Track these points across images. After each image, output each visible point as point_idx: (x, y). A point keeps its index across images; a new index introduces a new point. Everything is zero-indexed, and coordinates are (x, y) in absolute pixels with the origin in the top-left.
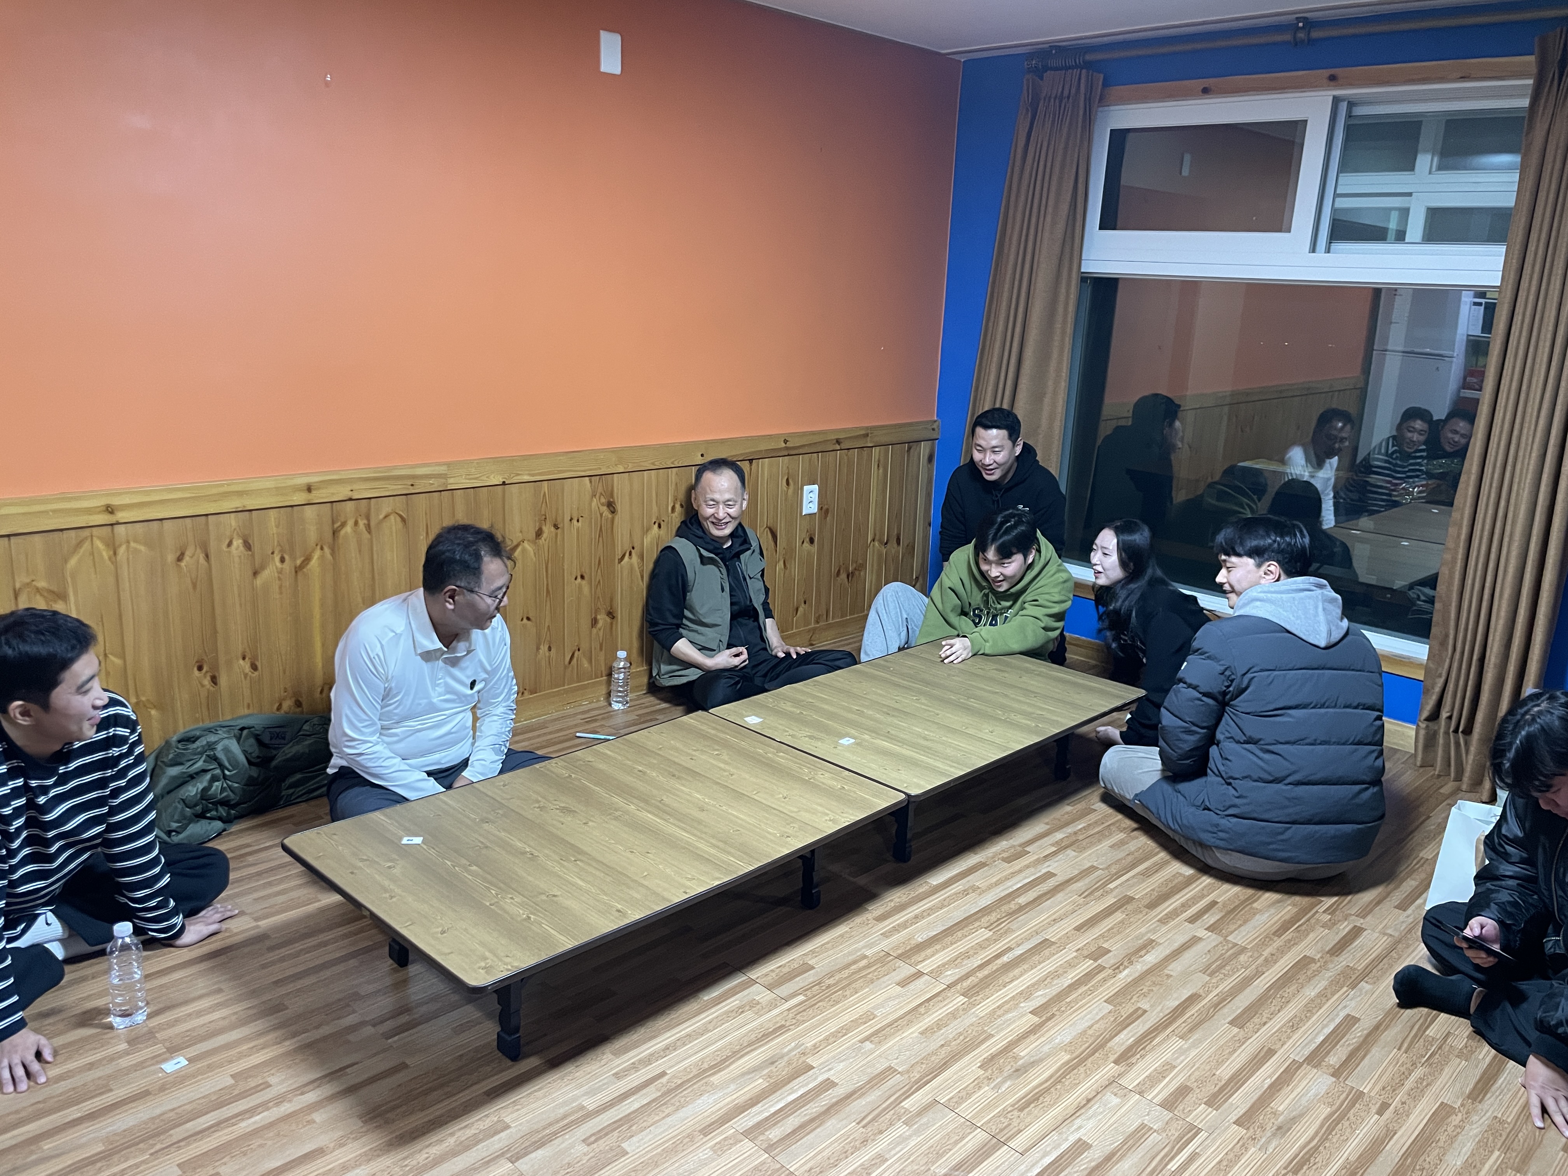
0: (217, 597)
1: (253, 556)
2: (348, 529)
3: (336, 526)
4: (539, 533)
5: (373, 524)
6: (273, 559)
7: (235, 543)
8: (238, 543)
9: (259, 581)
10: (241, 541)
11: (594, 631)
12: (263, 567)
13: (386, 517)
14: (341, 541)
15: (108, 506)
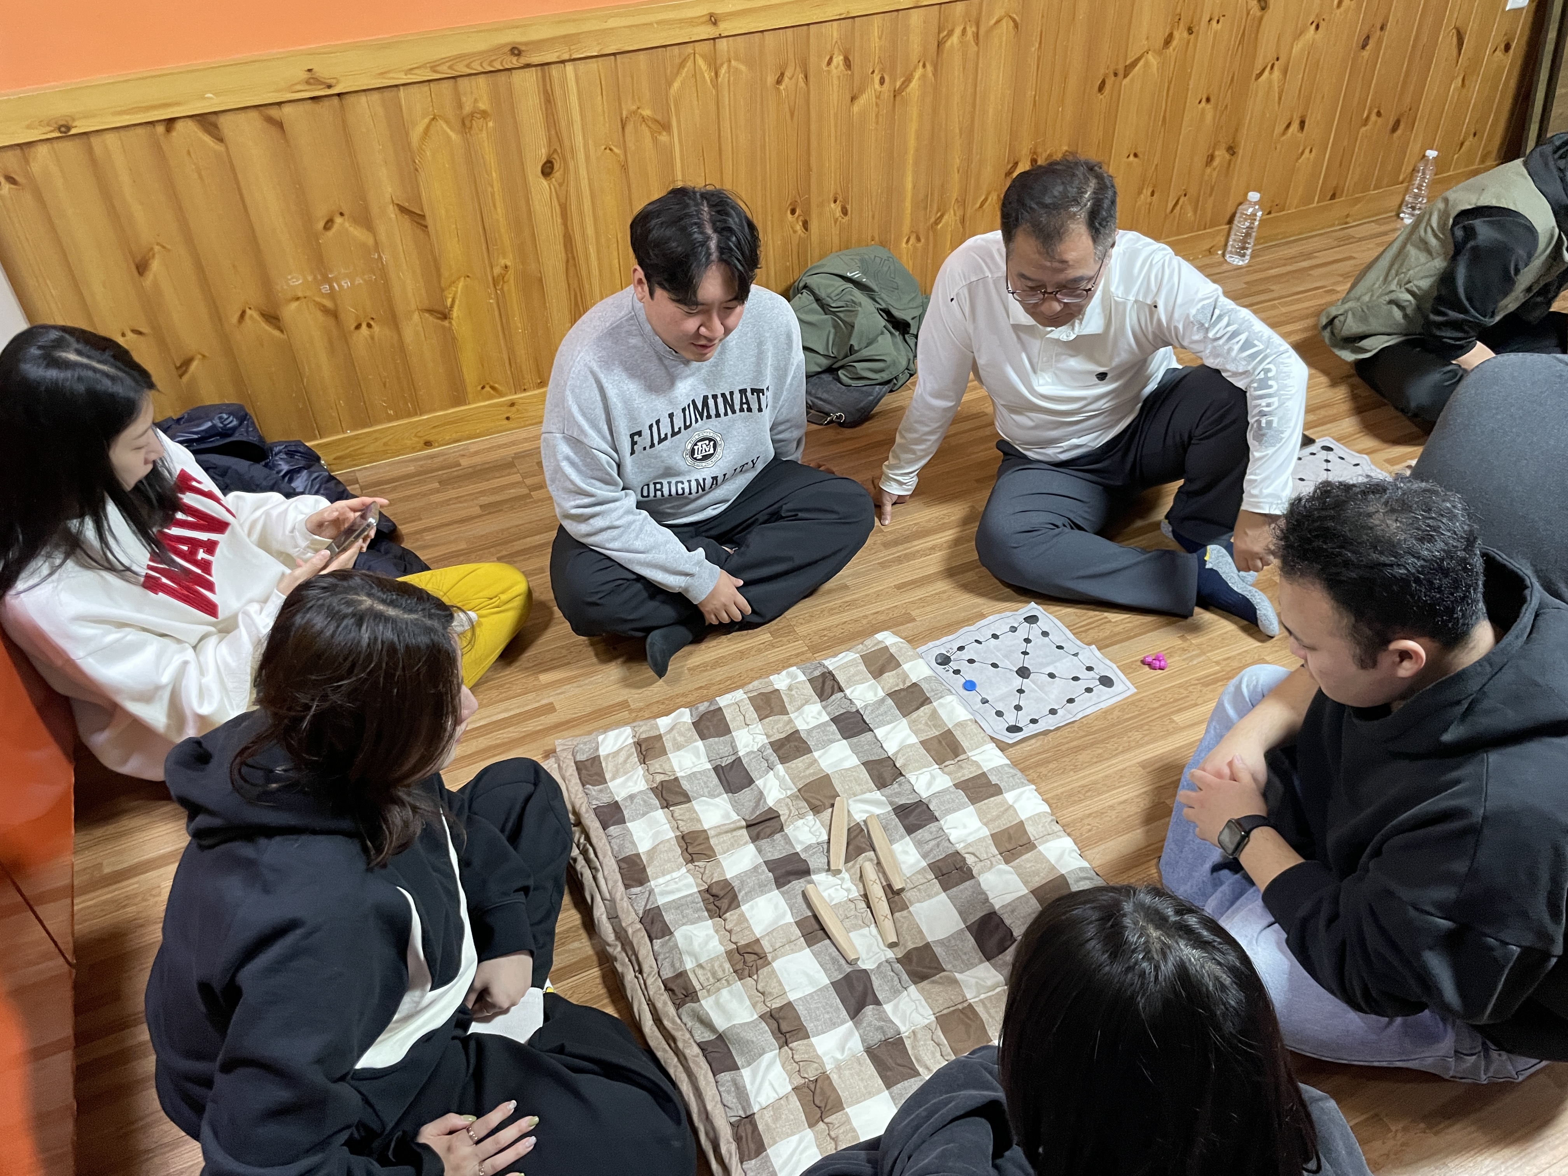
0: (814, 127)
1: (852, 75)
2: (955, 39)
3: (942, 35)
4: (1168, 42)
5: (982, 31)
6: (873, 79)
7: (835, 61)
8: (838, 59)
9: (856, 109)
10: (841, 57)
11: (1208, 170)
12: (862, 90)
13: (997, 21)
14: (945, 55)
15: (711, 15)
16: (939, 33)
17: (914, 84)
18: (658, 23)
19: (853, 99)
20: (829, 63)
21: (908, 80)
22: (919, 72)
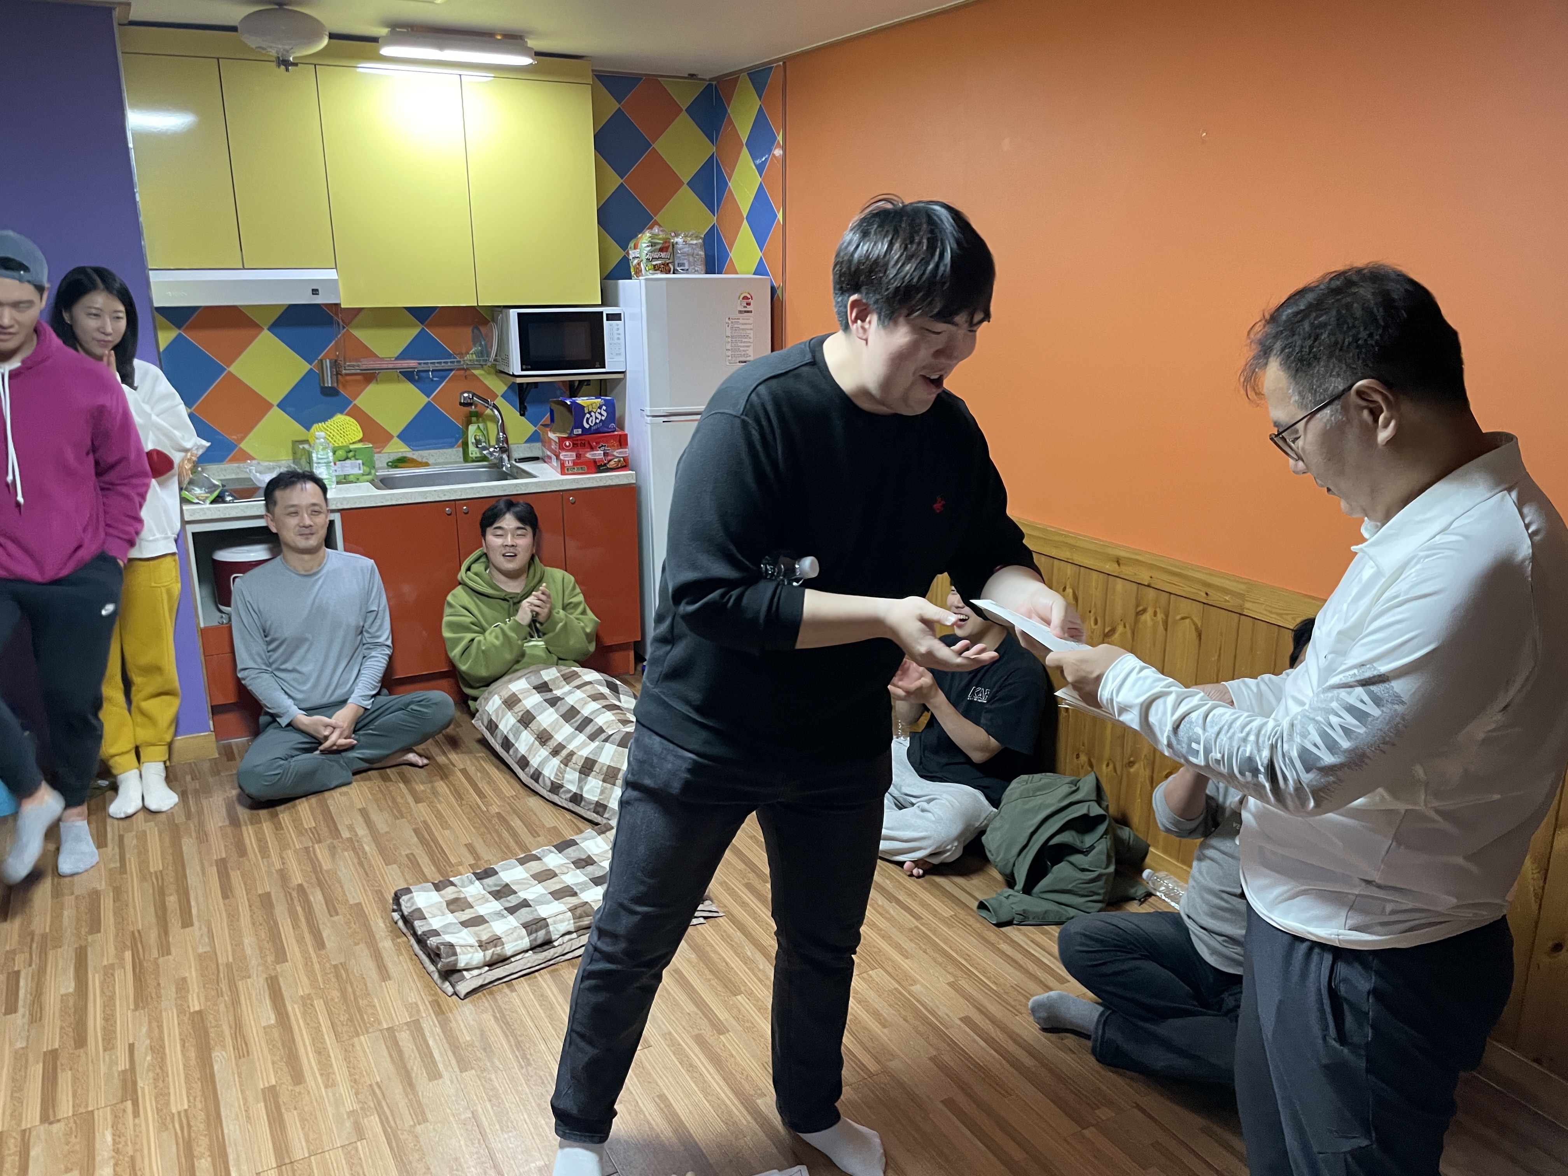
2: (1147, 617)
3: (1139, 609)
5: (1170, 621)
13: (1183, 618)
14: (1140, 626)
16: (1137, 606)
22: (1120, 629)
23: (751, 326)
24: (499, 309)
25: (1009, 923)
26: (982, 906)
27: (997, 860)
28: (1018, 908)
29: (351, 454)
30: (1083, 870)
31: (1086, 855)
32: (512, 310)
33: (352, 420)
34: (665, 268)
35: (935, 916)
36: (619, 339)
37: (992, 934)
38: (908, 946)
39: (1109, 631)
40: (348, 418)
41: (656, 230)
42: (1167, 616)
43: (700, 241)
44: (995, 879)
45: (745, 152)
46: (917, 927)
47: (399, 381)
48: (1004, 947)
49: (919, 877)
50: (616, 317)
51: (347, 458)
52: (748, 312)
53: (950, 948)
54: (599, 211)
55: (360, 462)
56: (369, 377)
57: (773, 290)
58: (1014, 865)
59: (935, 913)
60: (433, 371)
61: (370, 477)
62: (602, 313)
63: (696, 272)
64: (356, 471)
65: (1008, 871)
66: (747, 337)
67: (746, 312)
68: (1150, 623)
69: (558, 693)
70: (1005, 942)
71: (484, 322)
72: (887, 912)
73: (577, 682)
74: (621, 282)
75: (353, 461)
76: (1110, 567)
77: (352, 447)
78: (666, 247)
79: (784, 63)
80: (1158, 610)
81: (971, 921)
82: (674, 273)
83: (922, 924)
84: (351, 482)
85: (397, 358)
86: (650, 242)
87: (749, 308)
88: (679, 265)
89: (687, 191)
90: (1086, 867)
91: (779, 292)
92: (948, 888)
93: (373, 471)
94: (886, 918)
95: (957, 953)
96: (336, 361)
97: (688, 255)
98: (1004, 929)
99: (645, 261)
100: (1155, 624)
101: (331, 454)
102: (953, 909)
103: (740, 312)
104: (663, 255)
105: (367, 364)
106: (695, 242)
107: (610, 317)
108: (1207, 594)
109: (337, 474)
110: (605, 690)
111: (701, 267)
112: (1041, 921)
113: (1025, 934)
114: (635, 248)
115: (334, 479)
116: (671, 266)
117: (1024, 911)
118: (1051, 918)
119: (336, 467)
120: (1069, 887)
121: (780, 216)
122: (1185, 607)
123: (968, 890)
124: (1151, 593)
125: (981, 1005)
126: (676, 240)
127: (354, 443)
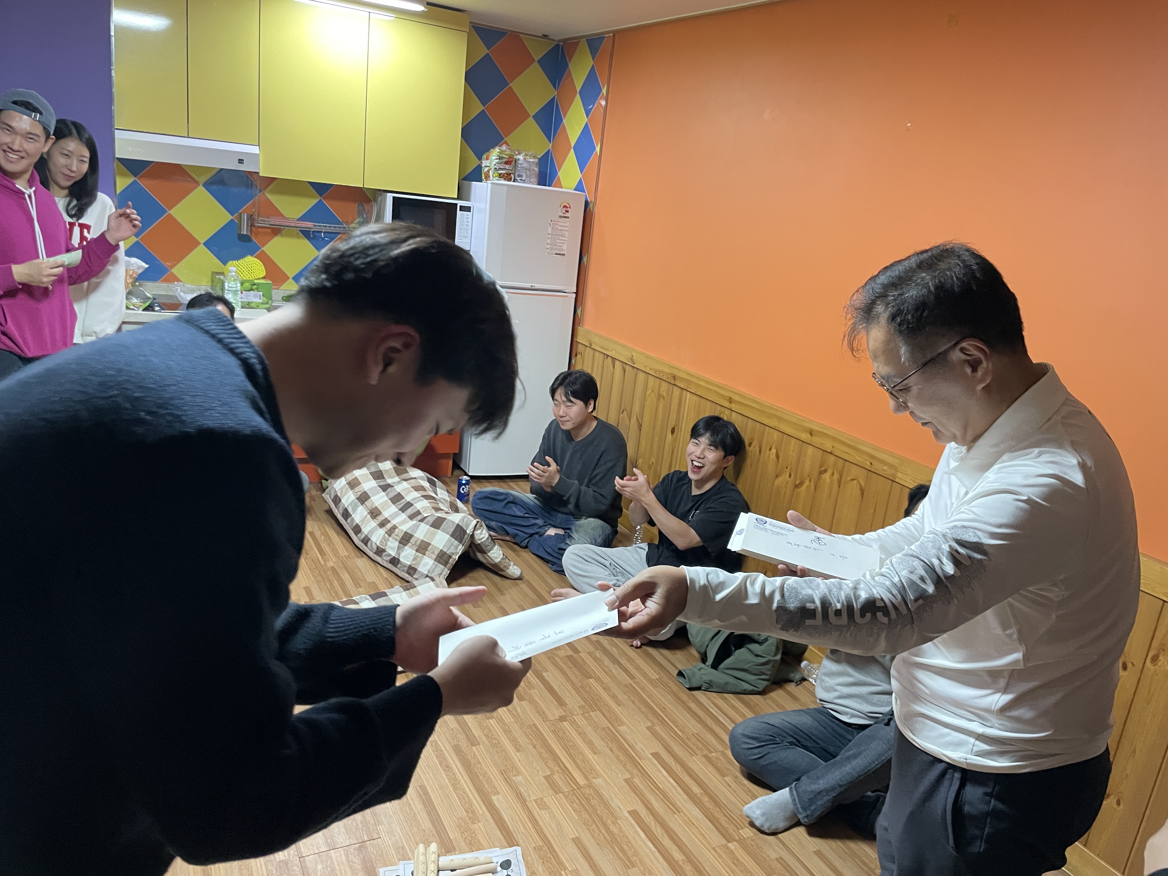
1: (778, 464)
2: (827, 476)
5: (843, 480)
6: (786, 472)
7: (773, 450)
10: (775, 450)
12: (781, 473)
13: (852, 480)
14: (821, 481)
15: (731, 398)
16: (821, 466)
17: (804, 487)
18: (715, 391)
19: (777, 476)
20: (770, 449)
21: (802, 483)
22: (807, 483)
23: (567, 229)
24: (379, 192)
25: (699, 688)
26: (680, 674)
27: (696, 641)
28: (706, 678)
29: (255, 287)
30: (757, 656)
31: (761, 645)
32: (389, 194)
33: (259, 261)
34: (507, 177)
35: (645, 678)
36: (467, 225)
37: (684, 695)
38: (621, 697)
39: (799, 483)
40: (256, 259)
41: (504, 147)
42: (841, 476)
43: (537, 160)
44: (693, 655)
45: (578, 98)
46: (630, 684)
47: (299, 237)
48: (692, 705)
49: (637, 648)
50: (467, 209)
51: (251, 290)
52: (566, 217)
53: (653, 702)
54: (463, 129)
55: (261, 293)
56: (276, 231)
57: (587, 203)
58: (707, 646)
59: (645, 675)
60: (325, 232)
61: (267, 306)
62: (456, 204)
63: (531, 182)
64: (257, 300)
65: (703, 651)
66: (563, 236)
67: (564, 217)
68: (828, 480)
69: (389, 481)
70: (693, 702)
71: (368, 201)
72: (611, 671)
73: (405, 476)
74: (474, 183)
75: (256, 292)
76: (805, 436)
77: (256, 281)
78: (510, 161)
79: (614, 35)
80: (835, 472)
81: (671, 684)
82: (514, 181)
83: (635, 683)
84: (253, 308)
85: (298, 220)
86: (498, 156)
87: (567, 215)
88: (519, 176)
89: (531, 121)
90: (760, 653)
91: (591, 205)
92: (657, 658)
93: (270, 302)
94: (609, 675)
95: (657, 706)
96: (251, 216)
97: (526, 169)
98: (696, 693)
99: (493, 169)
100: (832, 482)
101: (239, 285)
102: (659, 674)
103: (560, 217)
104: (507, 167)
105: (275, 221)
106: (532, 160)
107: (462, 208)
108: (871, 464)
109: (242, 300)
110: (426, 485)
111: (534, 179)
112: (723, 690)
113: (709, 698)
114: (487, 159)
115: (240, 304)
116: (512, 176)
117: (710, 681)
118: (729, 688)
119: (242, 295)
120: (746, 667)
121: (598, 149)
122: (855, 471)
123: (672, 661)
124: (832, 459)
125: (668, 745)
126: (518, 157)
127: (258, 279)
